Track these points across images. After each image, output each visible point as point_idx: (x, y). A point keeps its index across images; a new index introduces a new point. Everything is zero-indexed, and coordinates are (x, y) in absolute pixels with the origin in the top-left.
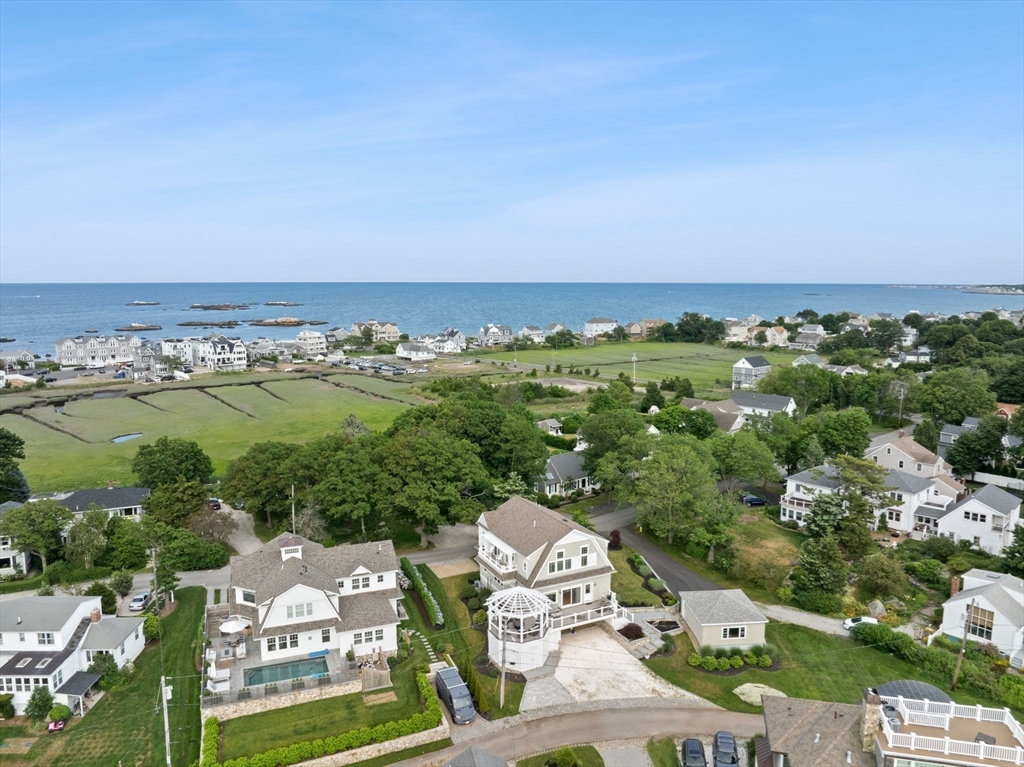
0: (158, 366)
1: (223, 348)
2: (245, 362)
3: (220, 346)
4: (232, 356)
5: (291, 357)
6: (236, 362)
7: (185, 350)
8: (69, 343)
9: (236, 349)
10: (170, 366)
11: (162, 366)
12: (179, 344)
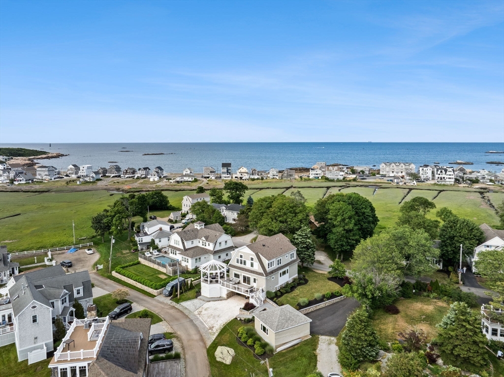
0: (408, 178)
1: (441, 172)
2: (453, 180)
3: (440, 171)
4: (446, 176)
5: (488, 181)
6: (447, 180)
7: (427, 171)
8: (383, 165)
9: (448, 173)
10: (414, 178)
11: (410, 178)
12: (425, 168)
